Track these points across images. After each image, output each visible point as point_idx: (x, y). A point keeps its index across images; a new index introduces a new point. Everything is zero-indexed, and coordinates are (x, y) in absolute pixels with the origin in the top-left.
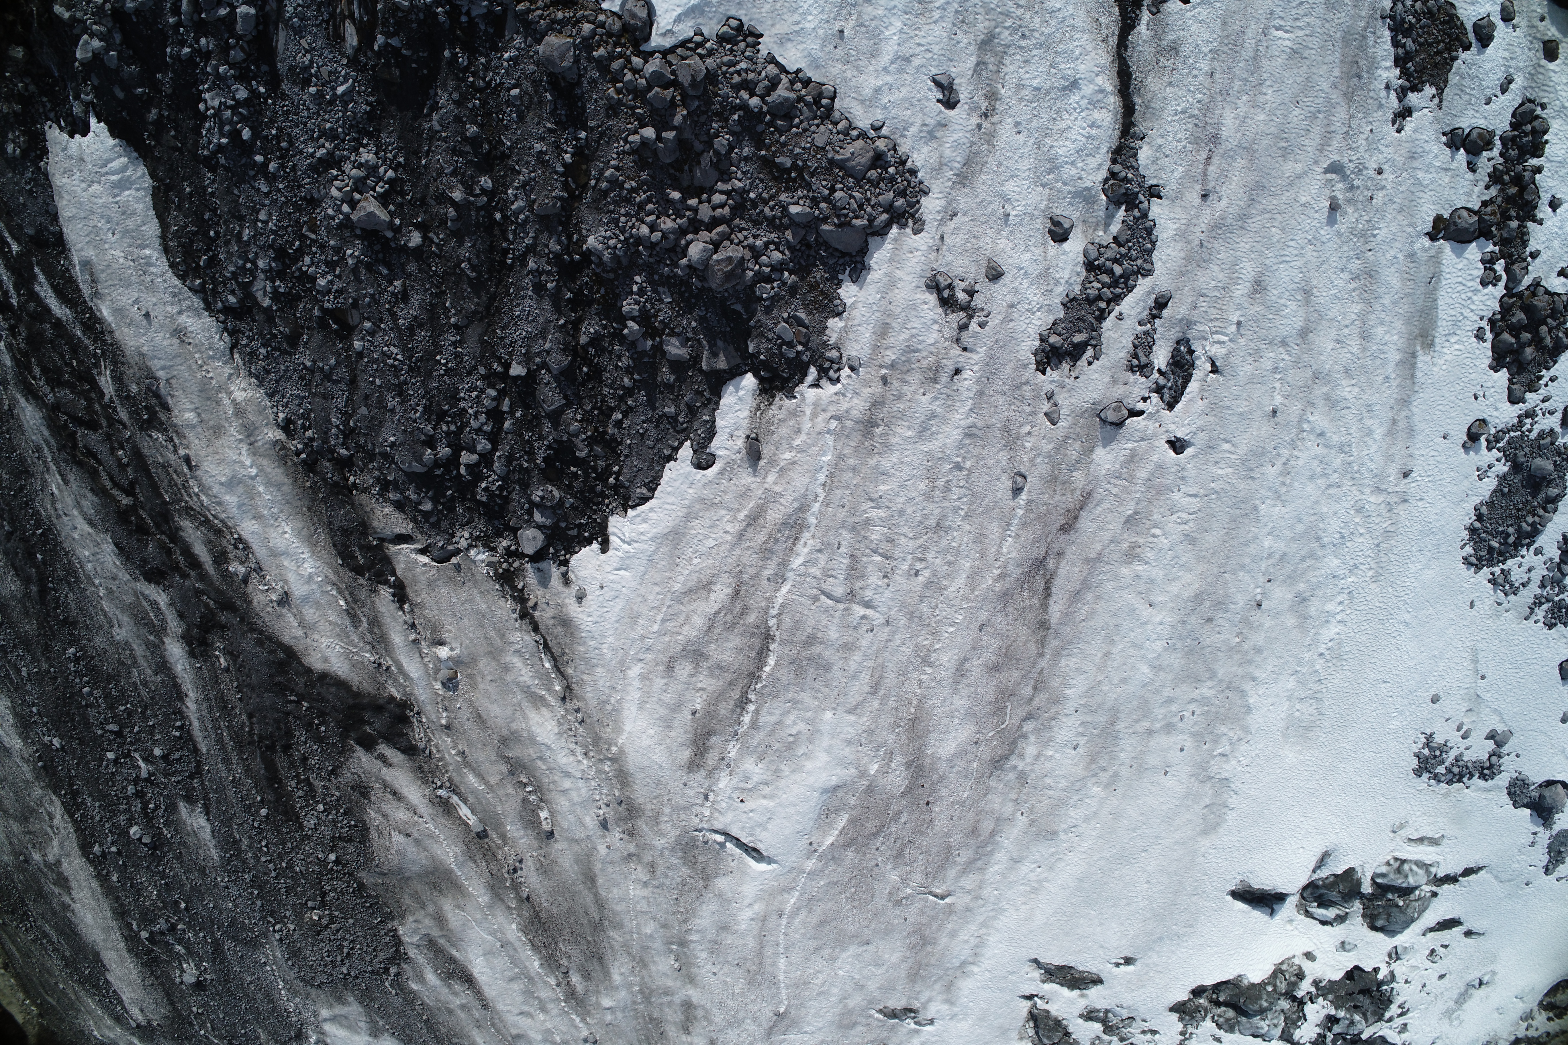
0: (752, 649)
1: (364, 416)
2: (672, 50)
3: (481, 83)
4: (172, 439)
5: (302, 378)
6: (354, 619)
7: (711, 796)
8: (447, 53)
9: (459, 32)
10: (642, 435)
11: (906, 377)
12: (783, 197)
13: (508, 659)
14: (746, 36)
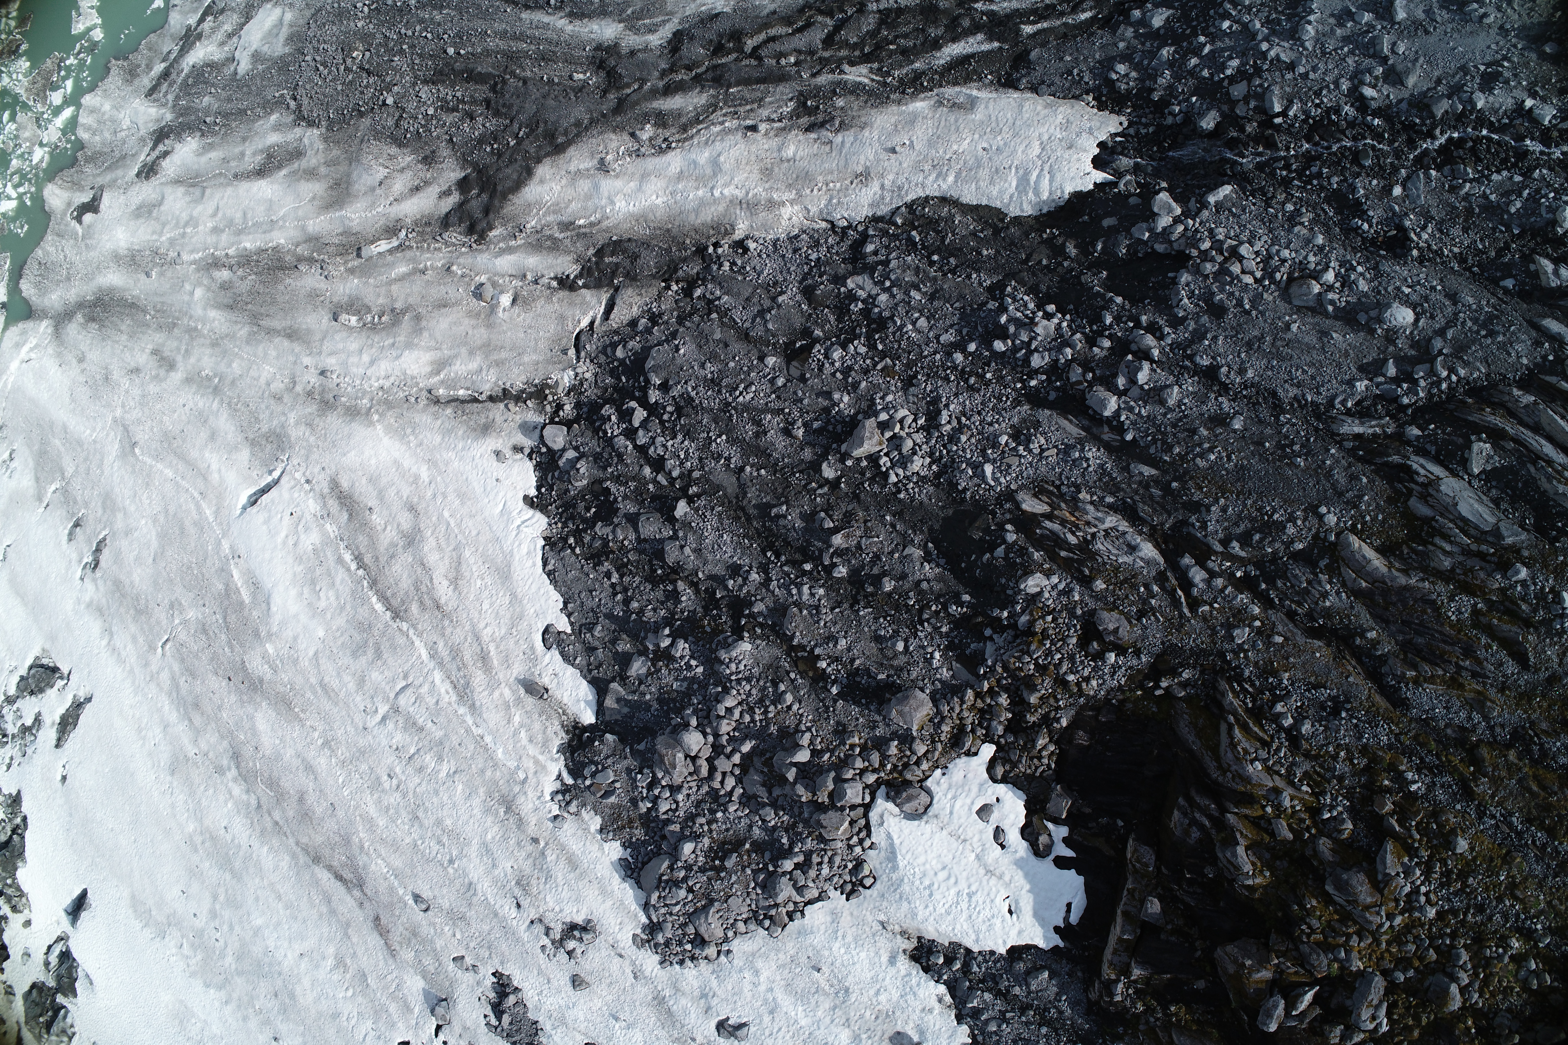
0: (394, 595)
1: (713, 333)
2: (866, 815)
3: (926, 616)
4: (780, 121)
5: (776, 283)
6: (566, 226)
7: (307, 487)
8: (966, 598)
9: (980, 619)
10: (591, 591)
11: (531, 860)
12: (706, 841)
13: (478, 358)
14: (854, 884)
